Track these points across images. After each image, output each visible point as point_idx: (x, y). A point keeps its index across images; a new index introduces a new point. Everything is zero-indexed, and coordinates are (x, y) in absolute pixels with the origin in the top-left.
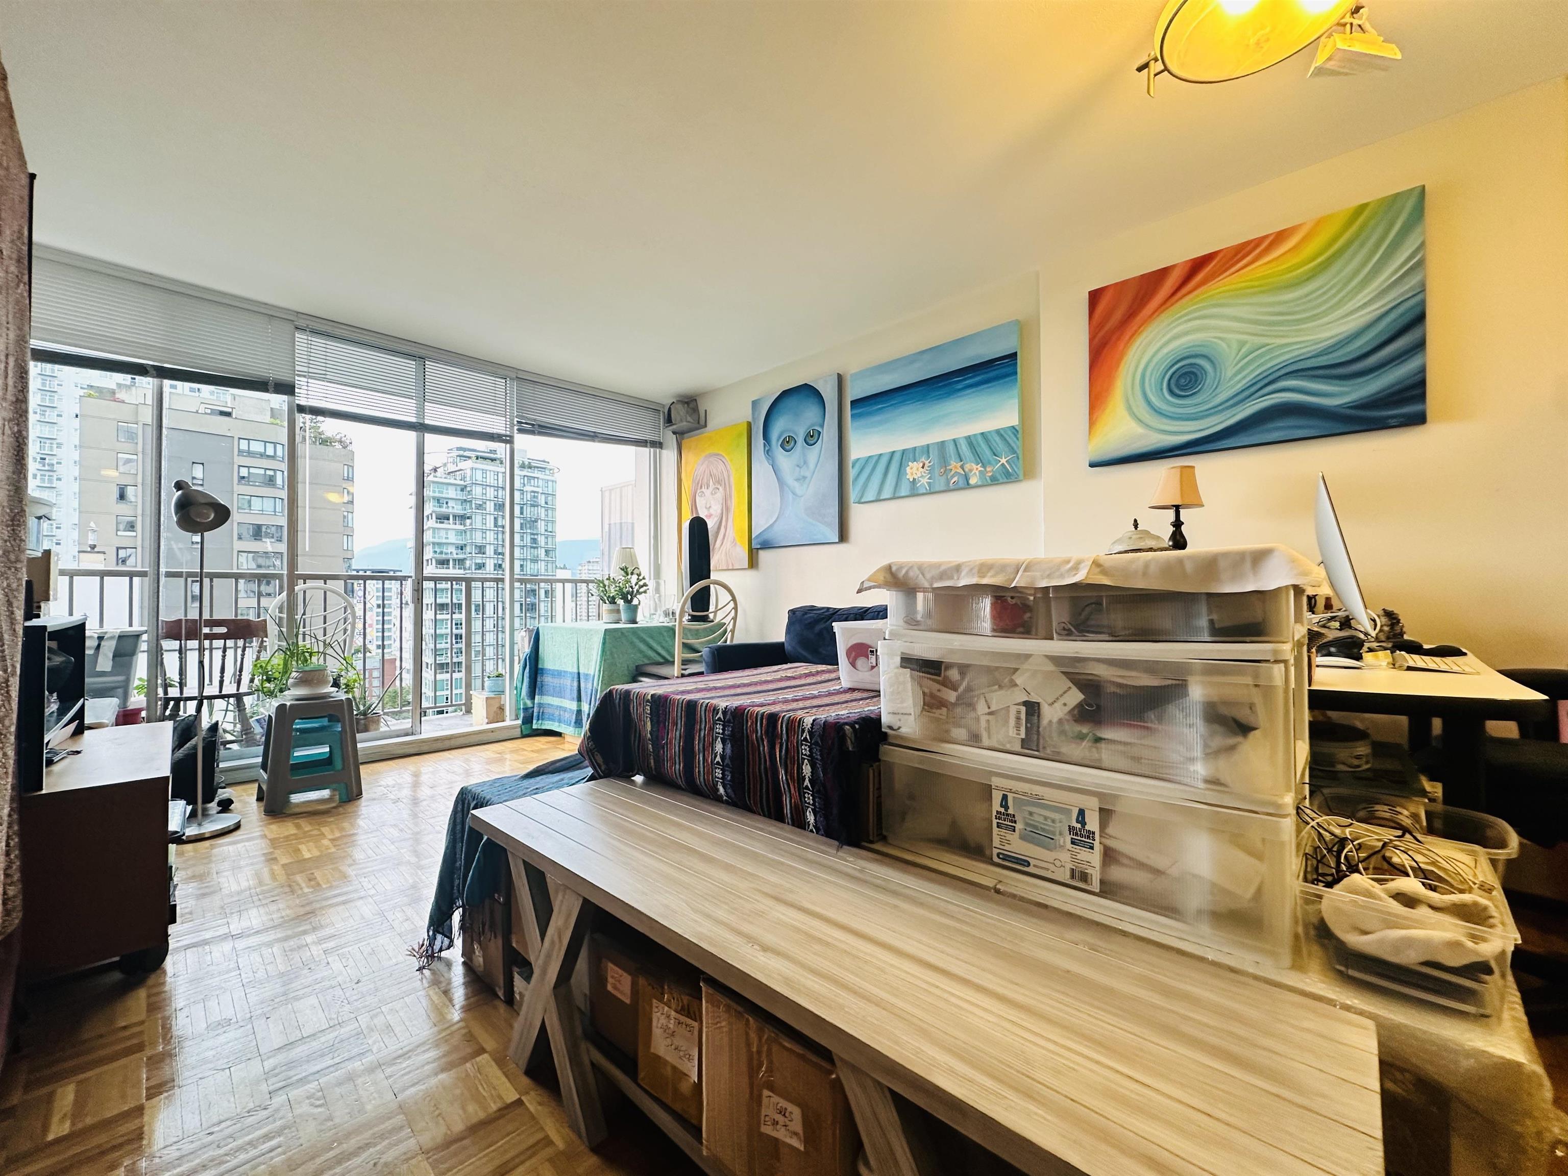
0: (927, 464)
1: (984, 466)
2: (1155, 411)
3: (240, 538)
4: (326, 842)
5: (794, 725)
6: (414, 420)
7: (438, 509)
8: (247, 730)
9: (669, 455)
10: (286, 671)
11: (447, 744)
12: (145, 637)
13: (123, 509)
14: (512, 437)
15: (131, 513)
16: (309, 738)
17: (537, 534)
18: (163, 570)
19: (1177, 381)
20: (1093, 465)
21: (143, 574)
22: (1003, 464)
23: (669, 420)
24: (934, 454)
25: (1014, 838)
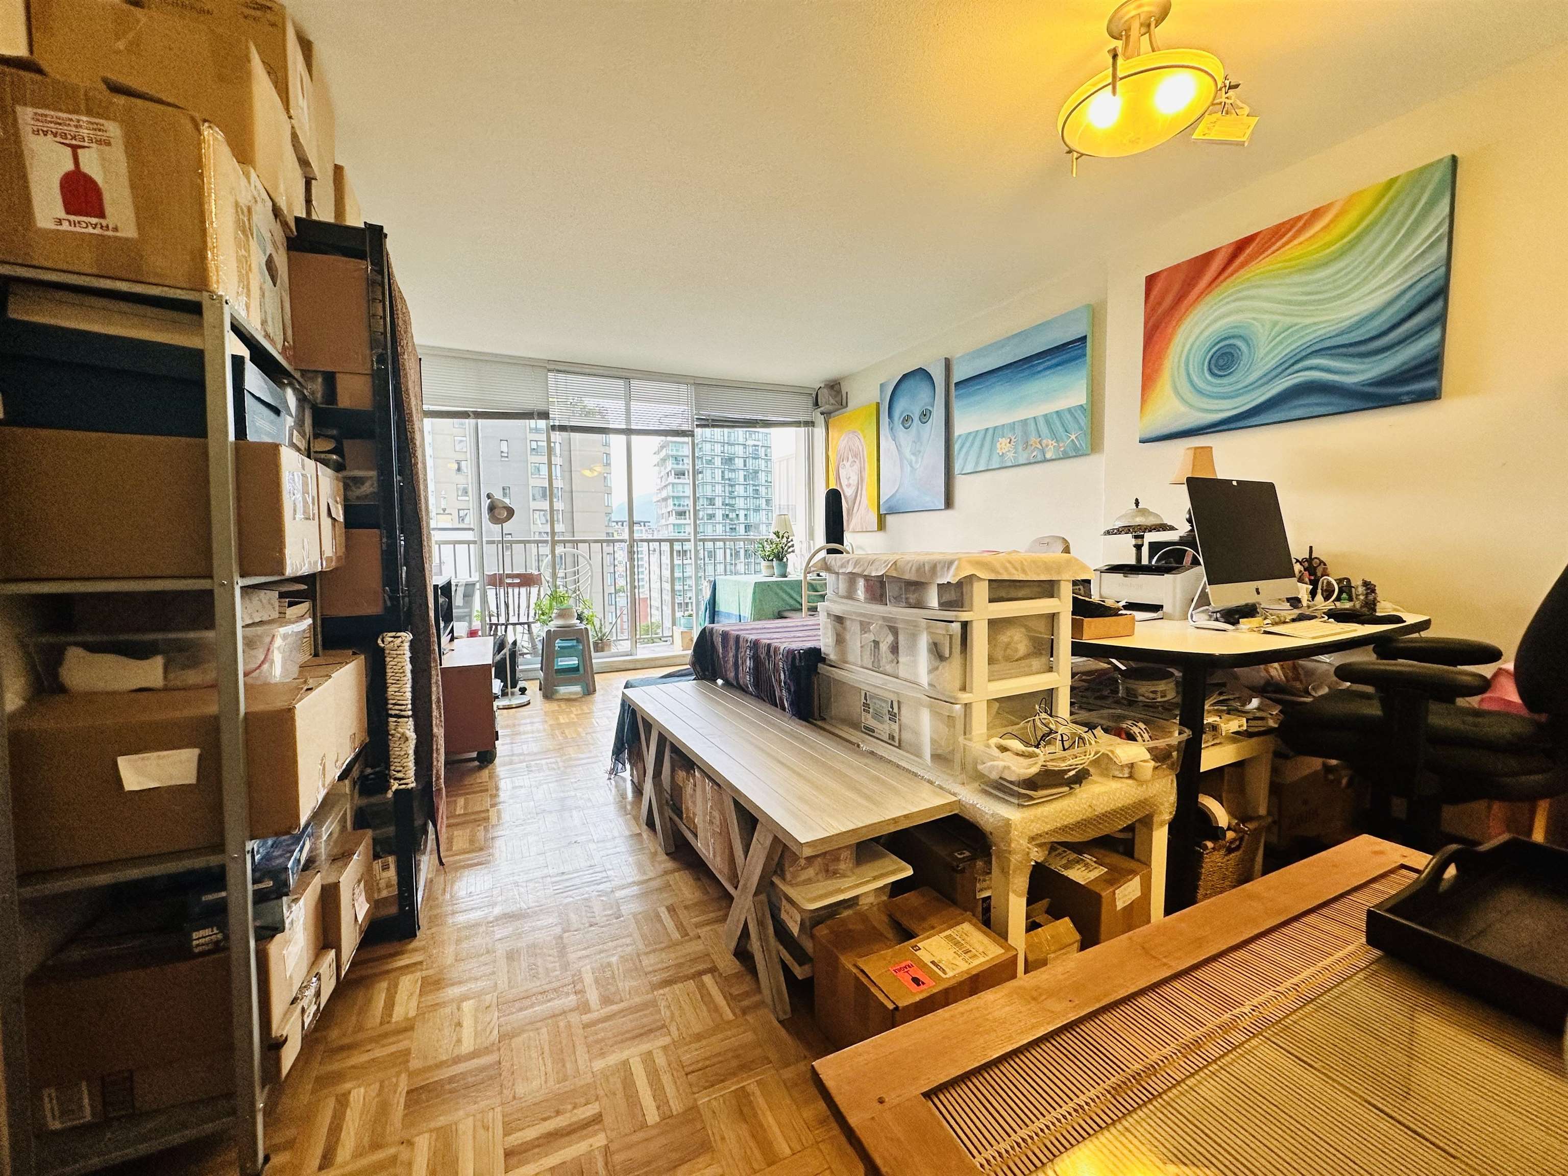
0: (1013, 440)
1: (1057, 441)
2: (1195, 388)
3: (534, 499)
4: (573, 716)
5: (776, 649)
6: (624, 427)
7: (675, 466)
8: (534, 647)
9: (819, 432)
10: (551, 607)
11: (653, 664)
12: (478, 586)
13: (460, 479)
14: (693, 431)
15: (465, 482)
16: (565, 652)
17: (758, 485)
18: (484, 539)
19: (1217, 361)
20: (1143, 441)
21: (475, 542)
22: (1073, 440)
23: (816, 404)
24: (1019, 431)
25: (869, 716)
